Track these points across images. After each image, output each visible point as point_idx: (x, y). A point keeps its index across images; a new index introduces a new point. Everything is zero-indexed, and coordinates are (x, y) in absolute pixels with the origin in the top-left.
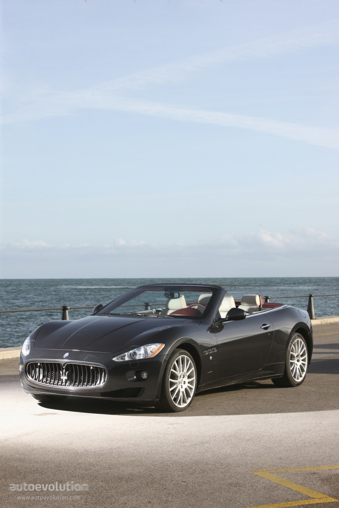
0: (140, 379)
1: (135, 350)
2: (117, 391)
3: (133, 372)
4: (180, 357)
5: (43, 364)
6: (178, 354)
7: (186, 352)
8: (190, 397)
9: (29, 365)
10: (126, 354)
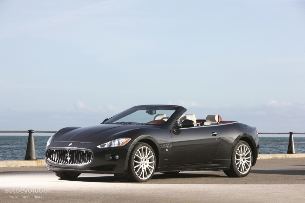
0: (114, 159)
1: (112, 142)
2: (99, 167)
3: (110, 155)
4: (143, 147)
5: (57, 150)
6: (141, 145)
7: (147, 144)
8: (150, 174)
9: (49, 152)
10: (106, 143)
